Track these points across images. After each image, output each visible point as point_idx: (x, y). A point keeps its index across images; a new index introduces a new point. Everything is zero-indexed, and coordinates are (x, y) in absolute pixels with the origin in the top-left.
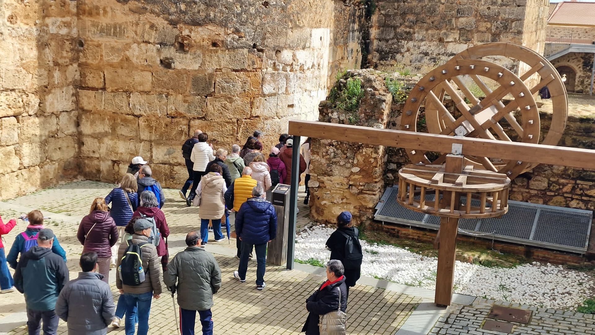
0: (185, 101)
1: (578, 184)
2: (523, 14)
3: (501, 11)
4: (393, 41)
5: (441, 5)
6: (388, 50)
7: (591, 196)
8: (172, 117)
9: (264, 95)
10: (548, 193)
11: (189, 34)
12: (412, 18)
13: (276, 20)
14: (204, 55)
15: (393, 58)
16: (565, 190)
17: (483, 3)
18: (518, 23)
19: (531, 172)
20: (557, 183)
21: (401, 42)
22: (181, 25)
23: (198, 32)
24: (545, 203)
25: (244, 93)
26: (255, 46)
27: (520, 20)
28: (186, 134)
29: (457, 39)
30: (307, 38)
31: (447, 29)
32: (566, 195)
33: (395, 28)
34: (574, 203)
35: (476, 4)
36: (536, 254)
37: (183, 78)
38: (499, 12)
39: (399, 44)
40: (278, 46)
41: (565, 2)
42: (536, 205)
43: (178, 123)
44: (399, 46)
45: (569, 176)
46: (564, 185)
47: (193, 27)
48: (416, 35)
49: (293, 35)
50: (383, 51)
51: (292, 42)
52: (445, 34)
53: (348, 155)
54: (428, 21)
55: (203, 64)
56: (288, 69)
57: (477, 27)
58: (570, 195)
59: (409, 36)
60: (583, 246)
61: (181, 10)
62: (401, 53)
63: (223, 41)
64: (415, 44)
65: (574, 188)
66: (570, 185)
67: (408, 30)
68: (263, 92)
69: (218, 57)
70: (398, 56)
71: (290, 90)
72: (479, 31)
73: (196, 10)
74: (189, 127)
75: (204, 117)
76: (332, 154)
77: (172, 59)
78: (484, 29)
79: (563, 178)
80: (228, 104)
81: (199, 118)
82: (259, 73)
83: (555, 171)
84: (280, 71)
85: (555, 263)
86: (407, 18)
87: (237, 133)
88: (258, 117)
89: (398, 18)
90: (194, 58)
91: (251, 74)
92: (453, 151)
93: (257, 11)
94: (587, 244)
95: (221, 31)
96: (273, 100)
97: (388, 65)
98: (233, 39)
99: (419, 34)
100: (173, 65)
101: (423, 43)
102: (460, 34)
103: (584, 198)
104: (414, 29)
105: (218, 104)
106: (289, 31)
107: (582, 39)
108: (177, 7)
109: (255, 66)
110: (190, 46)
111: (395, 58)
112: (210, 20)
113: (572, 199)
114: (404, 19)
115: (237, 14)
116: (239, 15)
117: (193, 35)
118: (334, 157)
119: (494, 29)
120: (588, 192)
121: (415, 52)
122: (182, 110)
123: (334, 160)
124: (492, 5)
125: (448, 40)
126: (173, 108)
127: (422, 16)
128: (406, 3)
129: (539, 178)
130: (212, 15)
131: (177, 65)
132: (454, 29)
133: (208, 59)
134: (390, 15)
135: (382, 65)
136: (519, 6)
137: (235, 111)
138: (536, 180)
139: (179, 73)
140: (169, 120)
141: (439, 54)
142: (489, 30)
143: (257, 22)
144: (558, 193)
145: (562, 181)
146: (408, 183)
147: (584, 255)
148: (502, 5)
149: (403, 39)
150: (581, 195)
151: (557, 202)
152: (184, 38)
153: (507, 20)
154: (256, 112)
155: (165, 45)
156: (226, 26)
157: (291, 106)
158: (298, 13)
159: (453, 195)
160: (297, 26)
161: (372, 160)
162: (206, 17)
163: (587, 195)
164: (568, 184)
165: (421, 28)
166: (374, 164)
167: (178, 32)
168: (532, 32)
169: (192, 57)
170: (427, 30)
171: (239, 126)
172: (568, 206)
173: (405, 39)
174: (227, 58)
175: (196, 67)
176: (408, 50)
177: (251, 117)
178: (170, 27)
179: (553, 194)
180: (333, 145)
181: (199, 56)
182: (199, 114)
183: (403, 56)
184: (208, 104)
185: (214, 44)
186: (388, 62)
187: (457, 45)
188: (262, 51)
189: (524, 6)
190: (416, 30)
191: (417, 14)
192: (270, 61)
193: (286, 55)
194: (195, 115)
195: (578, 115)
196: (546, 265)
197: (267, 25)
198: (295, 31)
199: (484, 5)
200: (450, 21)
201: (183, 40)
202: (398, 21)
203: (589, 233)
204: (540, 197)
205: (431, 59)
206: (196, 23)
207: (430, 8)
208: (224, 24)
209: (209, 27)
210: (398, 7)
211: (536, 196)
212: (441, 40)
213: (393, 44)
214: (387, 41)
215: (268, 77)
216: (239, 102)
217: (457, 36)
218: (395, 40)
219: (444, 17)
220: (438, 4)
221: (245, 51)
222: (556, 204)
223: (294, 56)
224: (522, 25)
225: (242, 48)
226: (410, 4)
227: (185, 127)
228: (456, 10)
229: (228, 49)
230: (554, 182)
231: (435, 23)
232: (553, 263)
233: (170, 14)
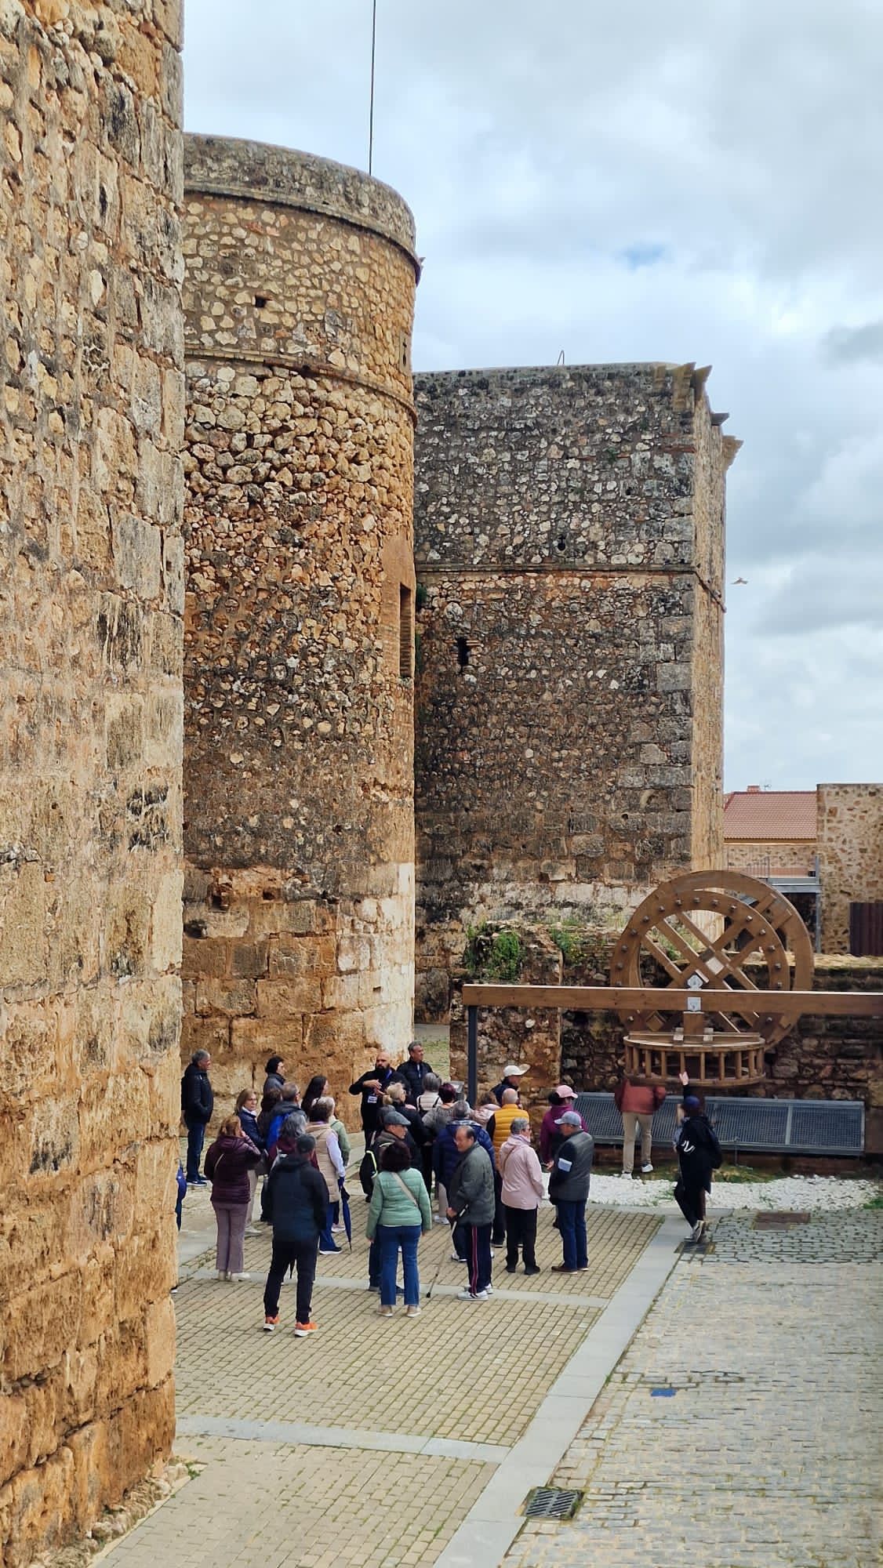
0: (224, 989)
1: (839, 1065)
2: (687, 824)
3: (648, 821)
4: (451, 884)
5: (537, 814)
6: (441, 901)
7: (859, 1081)
8: (204, 1017)
9: (341, 973)
10: (800, 1082)
11: (228, 881)
12: (484, 839)
13: (353, 854)
14: (252, 912)
15: (455, 916)
16: (822, 1074)
17: (614, 808)
18: (681, 841)
19: (773, 1052)
20: (811, 1065)
21: (468, 886)
22: (217, 869)
23: (242, 877)
24: (798, 1096)
25: (312, 972)
26: (325, 895)
27: (684, 835)
28: (225, 1042)
29: (574, 875)
30: (393, 880)
31: (552, 858)
32: (824, 1082)
33: (454, 858)
34: (836, 1093)
35: (601, 809)
36: (797, 1164)
37: (220, 952)
38: (644, 823)
39: (464, 889)
40: (358, 894)
41: (735, 793)
42: (786, 1101)
43: (213, 1026)
44: (463, 893)
45: (826, 1053)
46: (821, 1068)
47: (235, 871)
48: (495, 871)
49: (377, 874)
50: (433, 904)
51: (376, 886)
52: (549, 866)
53: (510, 1046)
54: (516, 844)
55: (251, 927)
56: (371, 928)
57: (607, 852)
58: (830, 1082)
59: (481, 874)
60: (858, 1144)
61: (216, 846)
62: (470, 906)
63: (279, 890)
64: (495, 888)
65: (834, 1071)
66: (828, 1067)
67: (478, 862)
68: (338, 968)
69: (273, 915)
70: (465, 913)
71: (376, 964)
72: (611, 859)
73: (239, 845)
74: (231, 1030)
75: (252, 1014)
76: (486, 1048)
77: (203, 922)
78: (620, 855)
79: (819, 1058)
80: (289, 990)
81: (245, 1016)
82: (332, 937)
83: (806, 1048)
84: (362, 934)
85: (824, 1173)
86: (475, 839)
87: (304, 1037)
88: (332, 1008)
89: (457, 840)
90: (237, 919)
91: (320, 940)
92: (690, 1007)
93: (327, 840)
94: (863, 1142)
95: (276, 873)
96: (351, 980)
97: (445, 931)
98: (294, 884)
99: (500, 868)
100: (204, 931)
101: (510, 885)
102: (577, 866)
103: (850, 1084)
104: (489, 860)
105: (274, 991)
106: (371, 869)
107: (789, 866)
108: (210, 842)
109: (327, 927)
110: (231, 900)
111: (457, 916)
112: (260, 858)
113: (834, 1087)
114: (470, 843)
115: (299, 846)
116: (302, 848)
117: (234, 882)
118: (489, 1051)
119: (638, 854)
120: (853, 1075)
121: (496, 904)
122: (219, 1004)
123: (490, 1056)
124: (630, 810)
125: (557, 878)
126: (206, 1001)
127: (502, 836)
128: (471, 813)
129: (785, 1060)
130: (263, 851)
131: (212, 932)
132: (565, 857)
133: (257, 919)
134: (442, 837)
135: (433, 931)
136: (678, 811)
137: (299, 1001)
138: (783, 1064)
139: (214, 944)
140: (199, 1020)
141: (542, 905)
142: (629, 855)
143: (328, 857)
144: (815, 1080)
145: (817, 1061)
146: (640, 1049)
147: (861, 1158)
148: (648, 810)
149: (470, 879)
150: (846, 1080)
151: (814, 1093)
152: (221, 889)
153: (660, 837)
154: (330, 1001)
155: (192, 901)
156: (283, 867)
157: (377, 990)
158: (381, 841)
159: (703, 1057)
160: (380, 861)
161: (548, 1051)
162: (254, 854)
163: (853, 1080)
164: (825, 1065)
165: (503, 857)
166: (551, 1058)
167: (212, 880)
168: (703, 858)
169: (233, 917)
170: (514, 861)
171: (305, 1025)
172: (830, 1098)
173: (475, 880)
174: (286, 916)
175: (240, 932)
176: (482, 900)
177: (326, 1010)
178: (200, 872)
179: (806, 1082)
180: (485, 1034)
181: (244, 916)
182: (246, 1008)
183: (473, 912)
184: (259, 991)
185: (267, 895)
186: (445, 926)
187: (574, 886)
188: (334, 901)
189: (688, 810)
190: (495, 861)
191: (493, 832)
192: (347, 918)
193: (368, 906)
194: (240, 1009)
195: (828, 966)
196: (812, 1177)
197: (341, 862)
198: (378, 868)
199: (615, 812)
200: (556, 842)
201: (219, 892)
202: (459, 846)
203: (863, 1130)
204: (790, 1089)
205: (526, 915)
206: (242, 864)
207: (517, 819)
208: (280, 863)
209: (260, 869)
210: (456, 820)
211: (784, 1087)
212: (543, 878)
213: (452, 889)
214: (440, 884)
215: (345, 943)
216: (305, 987)
217: (573, 871)
218: (456, 883)
219: (543, 836)
220: (532, 812)
221: (312, 903)
222: (813, 1096)
223: (379, 907)
224: (687, 845)
225: (307, 898)
226: (478, 815)
227: (223, 1031)
228: (565, 822)
229: (287, 902)
230: (807, 1065)
231: (529, 848)
232: (820, 1175)
233: (199, 853)
